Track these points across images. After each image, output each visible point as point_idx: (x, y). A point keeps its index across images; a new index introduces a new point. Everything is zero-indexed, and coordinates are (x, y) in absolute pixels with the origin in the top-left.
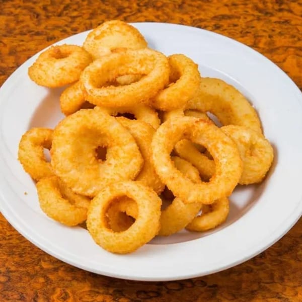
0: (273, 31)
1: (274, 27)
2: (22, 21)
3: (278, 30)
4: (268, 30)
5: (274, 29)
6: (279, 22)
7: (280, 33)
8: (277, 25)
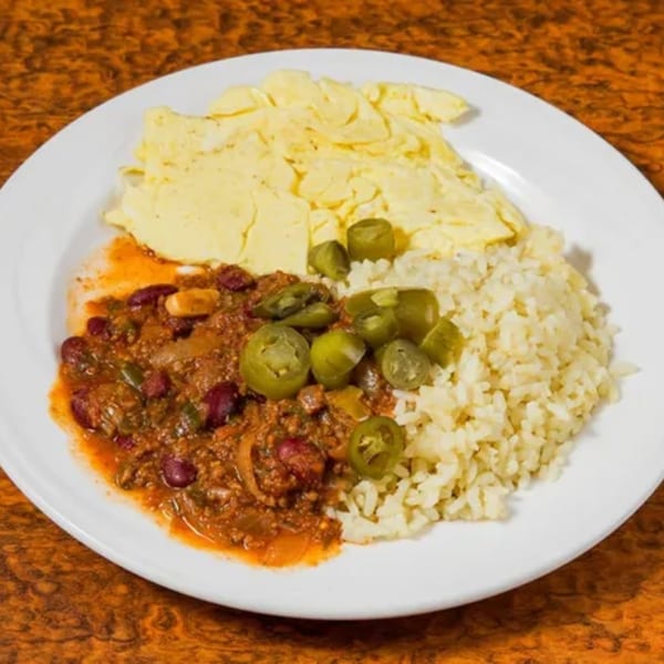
0: (577, 102)
1: (578, 96)
2: (86, 85)
3: (585, 102)
4: (564, 101)
5: (577, 99)
6: (587, 86)
7: (589, 107)
8: (584, 92)
